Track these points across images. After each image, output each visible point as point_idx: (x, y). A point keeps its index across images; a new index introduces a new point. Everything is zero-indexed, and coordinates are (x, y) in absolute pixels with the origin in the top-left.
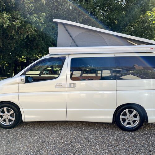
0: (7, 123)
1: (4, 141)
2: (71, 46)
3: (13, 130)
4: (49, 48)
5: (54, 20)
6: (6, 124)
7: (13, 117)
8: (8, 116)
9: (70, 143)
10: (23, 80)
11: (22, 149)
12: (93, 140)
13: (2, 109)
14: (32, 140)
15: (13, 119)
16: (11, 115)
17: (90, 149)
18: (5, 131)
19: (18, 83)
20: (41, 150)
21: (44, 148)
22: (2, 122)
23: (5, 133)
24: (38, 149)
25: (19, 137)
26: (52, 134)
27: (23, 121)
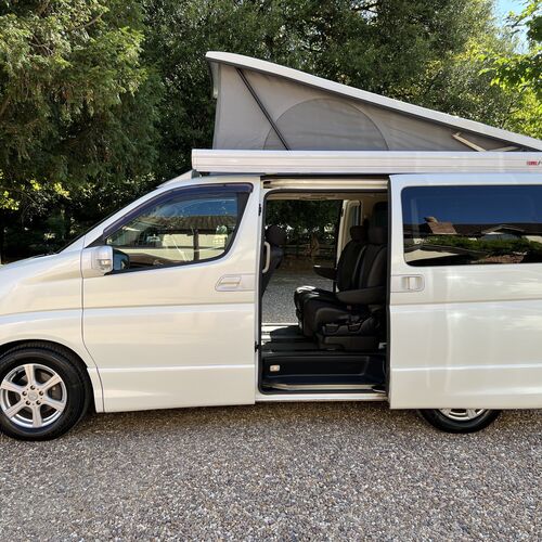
0: (37, 422)
1: (42, 482)
2: (265, 147)
3: (61, 446)
4: (195, 152)
5: (210, 54)
6: (31, 426)
7: (60, 399)
8: (41, 394)
9: (283, 476)
10: (107, 262)
11: (124, 505)
12: (357, 465)
13: (16, 369)
14: (147, 473)
15: (60, 406)
16: (50, 392)
17: (357, 491)
18: (31, 450)
19: (82, 275)
20: (192, 505)
21: (200, 497)
22: (15, 416)
23: (34, 456)
24: (181, 501)
25: (91, 467)
26: (209, 452)
27: (99, 409)
